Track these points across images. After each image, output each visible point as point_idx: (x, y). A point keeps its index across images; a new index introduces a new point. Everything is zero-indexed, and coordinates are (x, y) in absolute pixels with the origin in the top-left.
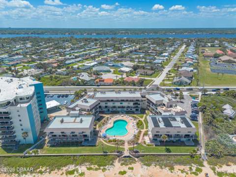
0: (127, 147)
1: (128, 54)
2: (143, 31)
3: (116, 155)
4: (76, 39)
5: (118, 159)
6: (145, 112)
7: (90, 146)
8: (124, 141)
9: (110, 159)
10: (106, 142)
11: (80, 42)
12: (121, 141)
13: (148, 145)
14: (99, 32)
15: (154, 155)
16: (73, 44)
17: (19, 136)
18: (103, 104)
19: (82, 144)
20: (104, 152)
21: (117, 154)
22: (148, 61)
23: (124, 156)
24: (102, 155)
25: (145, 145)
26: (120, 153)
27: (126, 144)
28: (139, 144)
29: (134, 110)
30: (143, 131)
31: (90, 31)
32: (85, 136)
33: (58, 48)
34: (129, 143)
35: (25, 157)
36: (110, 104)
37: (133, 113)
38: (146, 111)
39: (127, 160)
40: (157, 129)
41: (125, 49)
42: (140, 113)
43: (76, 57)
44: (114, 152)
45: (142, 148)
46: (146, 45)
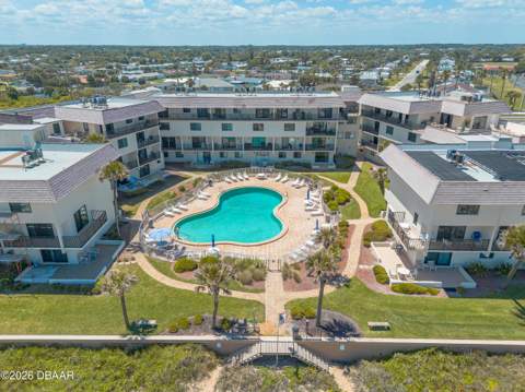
0: (275, 296)
3: (207, 346)
5: (216, 374)
6: (354, 164)
7: (59, 289)
8: (260, 266)
9: (159, 372)
10: (165, 272)
12: (244, 265)
13: (405, 290)
15: (457, 351)
18: (181, 130)
19: (24, 278)
20: (133, 328)
21: (210, 337)
23: (255, 351)
24: (112, 346)
25: (383, 290)
26: (235, 332)
27: (274, 281)
28: (348, 282)
30: (361, 224)
32: (41, 232)
34: (290, 275)
36: (212, 131)
37: (307, 167)
38: (360, 164)
42: (334, 167)
44: (200, 324)
45: (371, 304)
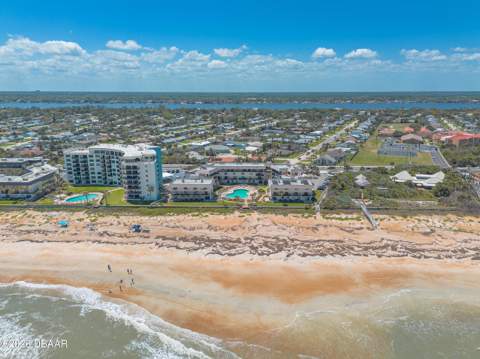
0: (246, 203)
1: (257, 131)
2: (291, 97)
4: (170, 111)
5: (237, 210)
7: (210, 202)
8: (244, 200)
9: (230, 209)
11: (178, 115)
14: (207, 98)
16: (166, 118)
17: (144, 192)
18: (222, 175)
19: (204, 201)
20: (225, 206)
22: (287, 140)
23: (243, 208)
25: (264, 203)
26: (240, 206)
27: (246, 201)
28: (259, 202)
29: (256, 181)
30: (264, 195)
31: (192, 97)
32: (206, 193)
33: (143, 123)
35: (152, 208)
36: (230, 175)
37: (256, 184)
39: (246, 210)
40: (276, 186)
41: (253, 125)
43: (177, 135)
44: (234, 206)
46: (290, 120)
